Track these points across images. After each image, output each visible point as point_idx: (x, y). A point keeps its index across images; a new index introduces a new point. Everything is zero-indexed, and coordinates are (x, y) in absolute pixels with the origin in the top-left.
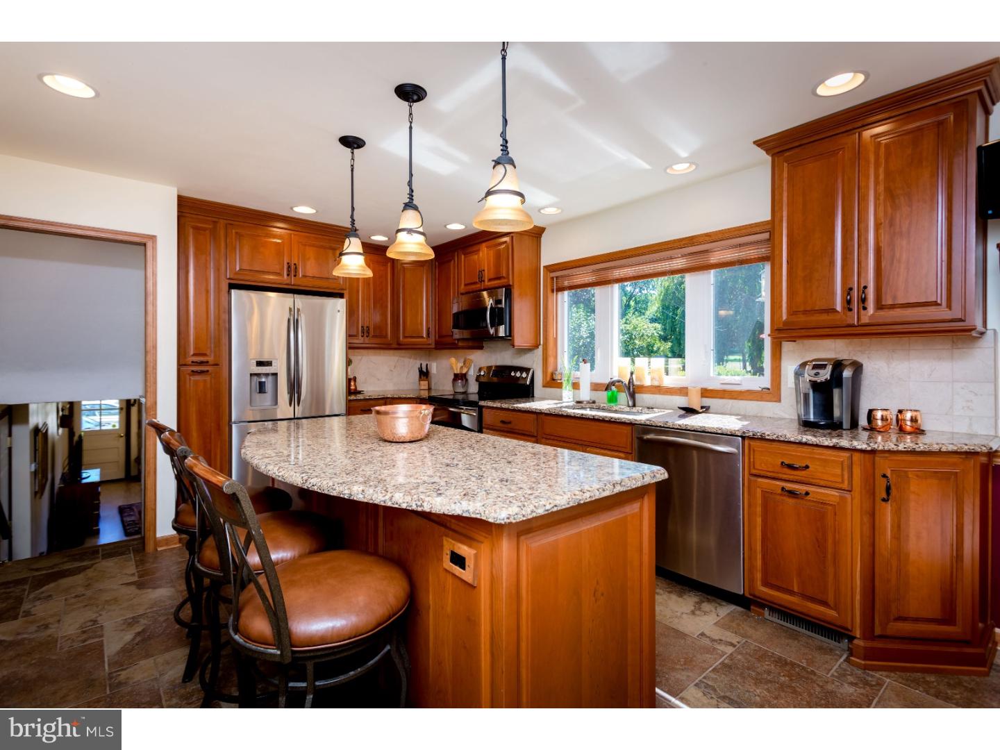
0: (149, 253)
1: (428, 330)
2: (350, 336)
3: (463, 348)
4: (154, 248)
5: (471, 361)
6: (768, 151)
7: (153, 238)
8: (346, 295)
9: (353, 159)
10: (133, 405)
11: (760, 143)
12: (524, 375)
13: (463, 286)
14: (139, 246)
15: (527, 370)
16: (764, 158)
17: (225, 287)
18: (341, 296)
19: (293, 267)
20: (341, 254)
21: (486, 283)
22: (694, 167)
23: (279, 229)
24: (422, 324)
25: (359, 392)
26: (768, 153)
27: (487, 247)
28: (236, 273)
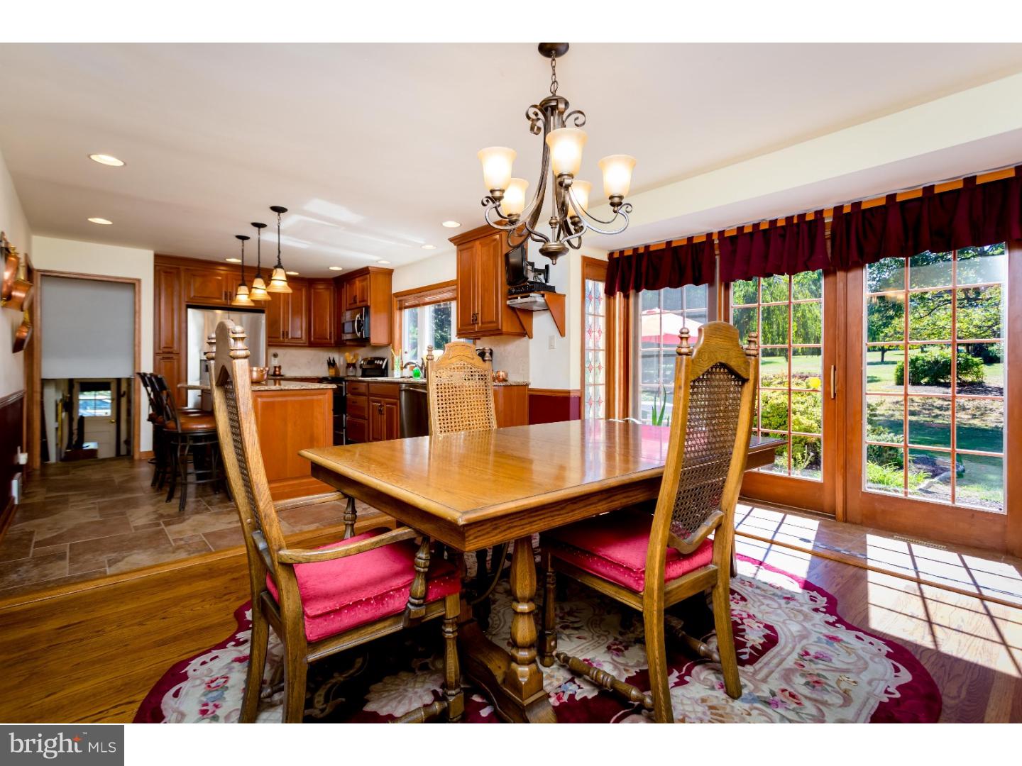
0: (137, 289)
1: (330, 333)
2: (269, 337)
3: (350, 346)
4: (140, 286)
5: (358, 354)
6: (455, 244)
7: (139, 281)
8: (266, 311)
9: (243, 246)
10: (123, 396)
11: (451, 240)
12: (381, 363)
13: (348, 305)
14: (132, 285)
15: (383, 359)
16: (453, 248)
17: (184, 307)
18: (262, 312)
19: (229, 294)
20: (237, 294)
21: (358, 303)
22: (435, 248)
23: (222, 270)
24: (326, 330)
25: (282, 376)
26: (455, 245)
27: (359, 281)
28: (192, 299)
